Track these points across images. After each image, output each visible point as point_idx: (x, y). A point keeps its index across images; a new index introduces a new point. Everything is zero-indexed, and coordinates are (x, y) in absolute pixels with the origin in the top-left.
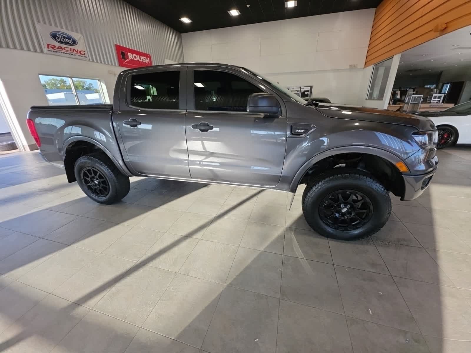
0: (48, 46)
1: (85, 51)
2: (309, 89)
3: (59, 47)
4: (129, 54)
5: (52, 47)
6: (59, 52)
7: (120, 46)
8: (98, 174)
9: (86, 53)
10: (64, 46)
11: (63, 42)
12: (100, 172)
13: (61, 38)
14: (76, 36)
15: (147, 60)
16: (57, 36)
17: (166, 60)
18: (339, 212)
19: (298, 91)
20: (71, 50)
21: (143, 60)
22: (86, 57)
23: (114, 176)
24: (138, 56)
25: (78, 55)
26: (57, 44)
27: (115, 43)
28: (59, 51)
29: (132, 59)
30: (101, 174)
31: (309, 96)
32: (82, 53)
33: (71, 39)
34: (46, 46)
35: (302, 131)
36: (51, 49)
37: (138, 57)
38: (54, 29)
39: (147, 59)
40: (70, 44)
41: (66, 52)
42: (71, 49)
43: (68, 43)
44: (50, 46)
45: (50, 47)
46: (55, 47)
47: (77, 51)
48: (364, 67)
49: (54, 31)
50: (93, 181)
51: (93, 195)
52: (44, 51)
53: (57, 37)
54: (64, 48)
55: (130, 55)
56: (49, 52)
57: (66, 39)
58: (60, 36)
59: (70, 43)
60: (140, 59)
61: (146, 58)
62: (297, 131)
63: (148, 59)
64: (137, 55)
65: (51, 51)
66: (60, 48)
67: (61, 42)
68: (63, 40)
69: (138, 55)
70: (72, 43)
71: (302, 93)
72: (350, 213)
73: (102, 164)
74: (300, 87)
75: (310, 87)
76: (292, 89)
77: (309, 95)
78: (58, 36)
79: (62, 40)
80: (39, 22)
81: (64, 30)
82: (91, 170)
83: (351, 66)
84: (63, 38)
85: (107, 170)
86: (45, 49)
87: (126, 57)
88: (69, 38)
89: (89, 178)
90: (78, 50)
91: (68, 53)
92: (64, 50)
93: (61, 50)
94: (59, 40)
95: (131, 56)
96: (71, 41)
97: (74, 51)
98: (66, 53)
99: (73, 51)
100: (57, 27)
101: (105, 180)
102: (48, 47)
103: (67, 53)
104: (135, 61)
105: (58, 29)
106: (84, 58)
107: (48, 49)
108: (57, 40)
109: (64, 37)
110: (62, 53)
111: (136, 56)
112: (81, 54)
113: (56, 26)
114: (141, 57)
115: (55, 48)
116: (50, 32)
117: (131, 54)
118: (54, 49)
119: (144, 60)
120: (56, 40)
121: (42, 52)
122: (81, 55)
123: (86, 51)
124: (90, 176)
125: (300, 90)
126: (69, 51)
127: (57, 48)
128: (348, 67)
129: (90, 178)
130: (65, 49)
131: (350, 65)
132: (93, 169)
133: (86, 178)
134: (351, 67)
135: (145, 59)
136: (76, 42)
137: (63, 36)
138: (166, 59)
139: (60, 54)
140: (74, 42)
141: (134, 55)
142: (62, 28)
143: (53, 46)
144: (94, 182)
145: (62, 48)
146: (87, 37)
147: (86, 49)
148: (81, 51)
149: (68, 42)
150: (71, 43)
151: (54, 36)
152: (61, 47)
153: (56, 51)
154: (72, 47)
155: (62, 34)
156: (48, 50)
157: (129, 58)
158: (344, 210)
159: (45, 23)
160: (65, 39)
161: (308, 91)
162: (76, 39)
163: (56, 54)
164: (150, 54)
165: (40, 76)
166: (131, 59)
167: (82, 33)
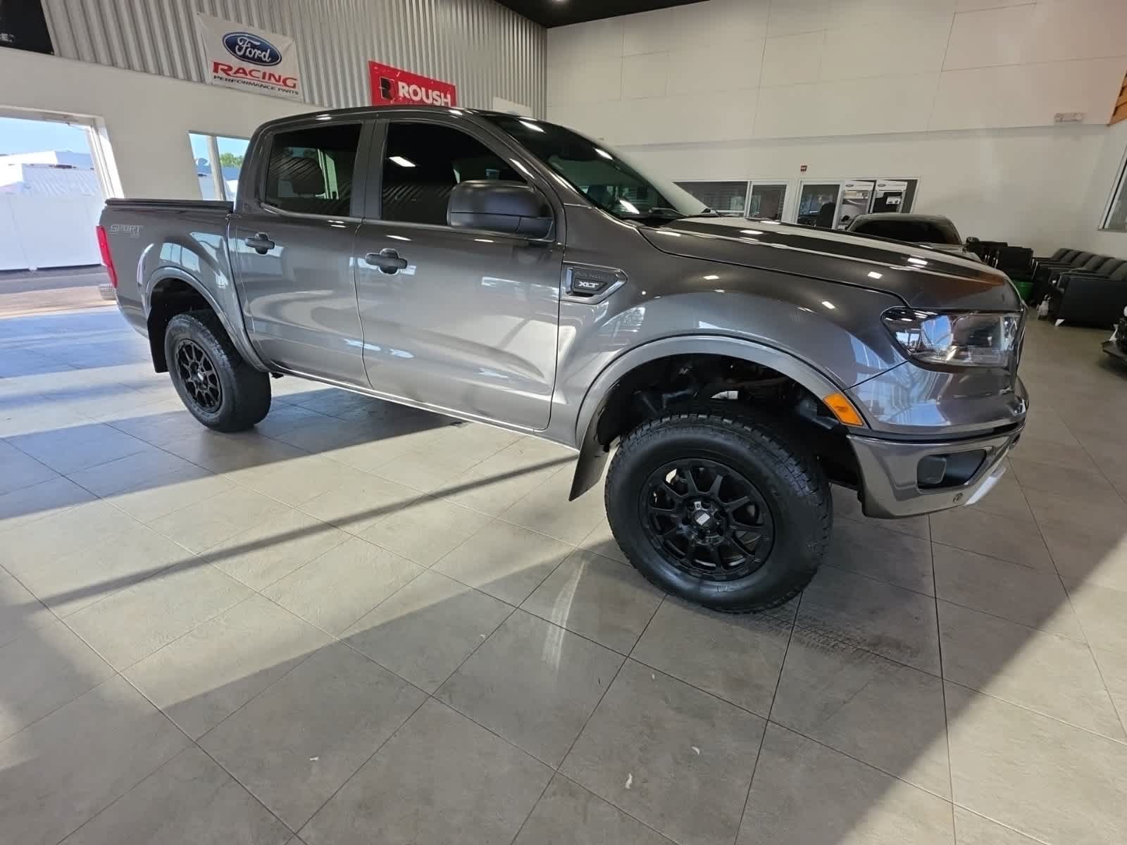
0: (216, 65)
1: (295, 80)
2: (902, 187)
3: (240, 69)
4: (401, 84)
5: (222, 70)
6: (238, 82)
7: (380, 66)
8: (203, 359)
9: (298, 83)
10: (249, 66)
11: (248, 58)
12: (208, 355)
13: (247, 48)
14: (279, 42)
15: (446, 100)
16: (238, 44)
17: (495, 99)
18: (690, 521)
19: (864, 193)
20: (264, 78)
21: (433, 99)
22: (297, 93)
23: (229, 366)
24: (423, 89)
25: (279, 89)
26: (235, 63)
27: (370, 60)
28: (239, 79)
29: (407, 96)
30: (208, 359)
31: (901, 209)
32: (289, 82)
33: (269, 51)
34: (212, 67)
35: (594, 285)
36: (221, 74)
37: (422, 93)
38: (233, 27)
39: (445, 97)
40: (265, 62)
41: (252, 82)
42: (264, 74)
43: (259, 61)
44: (220, 67)
45: (219, 71)
46: (230, 68)
47: (277, 77)
48: (1108, 122)
49: (231, 32)
50: (195, 373)
51: (195, 407)
52: (206, 80)
53: (237, 47)
54: (250, 72)
55: (403, 87)
56: (218, 81)
57: (258, 49)
58: (244, 44)
59: (264, 60)
60: (428, 97)
61: (442, 95)
62: (582, 284)
63: (449, 96)
64: (420, 88)
65: (221, 78)
66: (241, 71)
67: (244, 57)
68: (250, 53)
69: (424, 87)
70: (268, 61)
71: (876, 199)
72: (720, 531)
73: (208, 335)
74: (875, 181)
75: (906, 183)
76: (847, 186)
77: (902, 205)
78: (241, 44)
79: (247, 53)
80: (201, 9)
81: (255, 30)
82: (192, 346)
83: (1060, 118)
84: (251, 47)
85: (218, 349)
86: (209, 74)
87: (391, 91)
88: (263, 48)
89: (188, 365)
90: (280, 77)
91: (258, 82)
92: (249, 77)
93: (243, 75)
94: (242, 53)
95: (404, 90)
96: (267, 55)
97: (272, 78)
98: (254, 84)
99: (270, 79)
100: (241, 23)
101: (215, 374)
102: (216, 70)
103: (256, 82)
104: (413, 101)
105: (242, 28)
106: (291, 94)
107: (215, 74)
108: (238, 53)
109: (254, 47)
110: (244, 83)
111: (418, 90)
112: (286, 85)
113: (239, 20)
114: (430, 91)
115: (230, 73)
116: (224, 35)
117: (404, 84)
118: (228, 75)
119: (436, 100)
120: (235, 53)
121: (202, 80)
122: (287, 88)
123: (299, 80)
124: (191, 362)
125: (874, 190)
126: (261, 79)
127: (235, 73)
128: (1051, 122)
129: (190, 364)
130: (251, 75)
131: (1058, 115)
132: (195, 345)
133: (185, 365)
134: (1061, 121)
135: (440, 97)
136: (278, 59)
137: (252, 43)
138: (497, 96)
139: (241, 86)
140: (275, 58)
141: (414, 87)
142: (251, 24)
143: (226, 68)
144: (198, 376)
145: (245, 72)
146: (305, 47)
147: (299, 75)
148: (287, 79)
149: (261, 58)
150: (266, 59)
151: (231, 44)
152: (243, 69)
153: (231, 78)
154: (268, 70)
155: (248, 40)
156: (215, 77)
157: (401, 94)
158: (703, 519)
159: (214, 13)
160: (256, 50)
161: (898, 194)
162: (280, 49)
163: (231, 84)
164: (454, 84)
165: (191, 135)
166: (405, 97)
167: (294, 36)
